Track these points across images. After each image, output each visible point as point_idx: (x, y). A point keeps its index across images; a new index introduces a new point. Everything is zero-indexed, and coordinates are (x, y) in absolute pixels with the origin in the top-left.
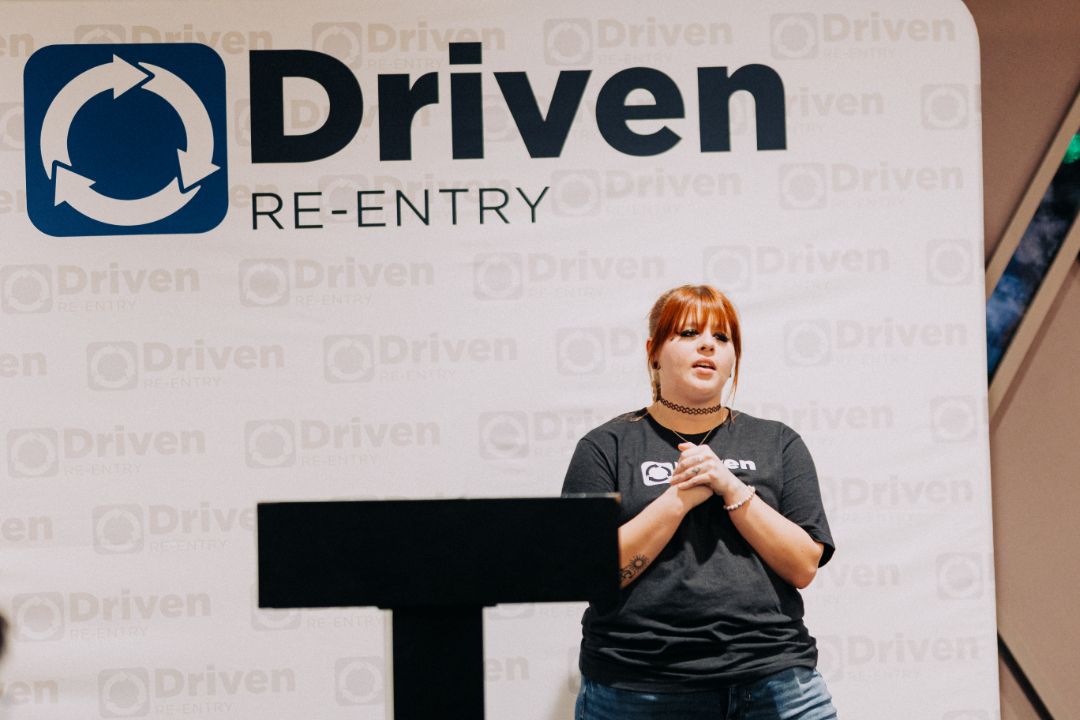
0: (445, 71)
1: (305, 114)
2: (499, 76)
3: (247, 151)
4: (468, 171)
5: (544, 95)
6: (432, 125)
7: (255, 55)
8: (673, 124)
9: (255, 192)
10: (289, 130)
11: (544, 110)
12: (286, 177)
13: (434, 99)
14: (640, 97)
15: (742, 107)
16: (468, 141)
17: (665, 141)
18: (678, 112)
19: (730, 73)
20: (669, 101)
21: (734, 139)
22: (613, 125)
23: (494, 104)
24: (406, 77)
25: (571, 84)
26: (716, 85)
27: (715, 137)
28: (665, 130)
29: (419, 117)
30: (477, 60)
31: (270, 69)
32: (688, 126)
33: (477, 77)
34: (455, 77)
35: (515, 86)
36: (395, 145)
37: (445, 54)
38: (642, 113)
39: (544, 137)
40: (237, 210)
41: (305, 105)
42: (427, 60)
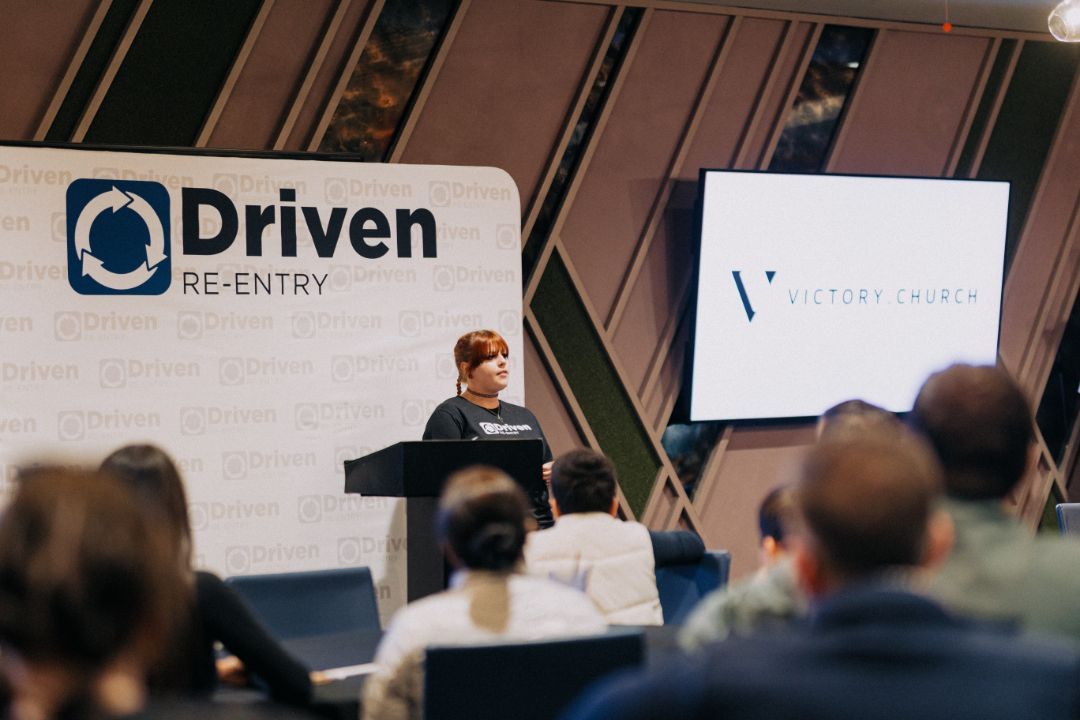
0: (278, 205)
1: (210, 227)
2: (303, 208)
3: (181, 247)
4: (289, 264)
5: (325, 221)
6: (272, 235)
7: (184, 190)
8: (385, 241)
9: (185, 272)
10: (202, 236)
11: (325, 228)
12: (201, 263)
13: (273, 221)
14: (370, 225)
16: (289, 246)
17: (381, 250)
18: (387, 234)
19: (411, 213)
20: (383, 230)
21: (414, 251)
22: (357, 239)
23: (301, 226)
24: (259, 207)
25: (338, 214)
26: (405, 218)
27: (404, 250)
28: (382, 244)
29: (265, 231)
30: (294, 199)
31: (194, 198)
32: (391, 242)
33: (293, 209)
34: (282, 208)
35: (311, 214)
36: (254, 248)
37: (278, 195)
38: (371, 234)
39: (326, 246)
40: (176, 282)
41: (210, 222)
42: (269, 198)
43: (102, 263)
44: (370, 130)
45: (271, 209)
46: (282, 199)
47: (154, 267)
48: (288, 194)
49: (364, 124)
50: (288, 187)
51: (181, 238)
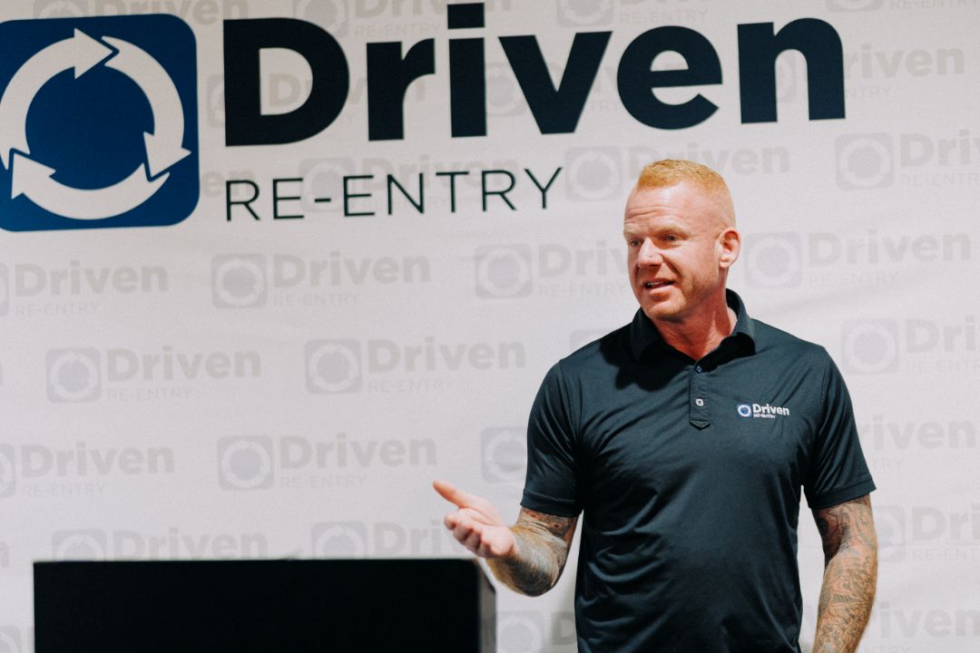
0: (443, 37)
1: (285, 90)
2: (502, 39)
3: (221, 133)
4: (469, 152)
5: (556, 61)
6: (428, 99)
7: (230, 26)
8: (708, 92)
9: (229, 179)
10: (267, 108)
11: (556, 78)
12: (264, 160)
13: (430, 69)
14: (669, 61)
15: (791, 70)
17: (700, 111)
18: (715, 77)
19: (776, 30)
20: (703, 65)
21: (782, 106)
22: (637, 93)
23: (498, 69)
24: (397, 46)
25: (588, 48)
27: (759, 105)
28: (699, 98)
29: (413, 90)
30: (479, 22)
31: (247, 40)
32: (726, 94)
33: (479, 43)
34: (454, 45)
35: (523, 52)
36: (386, 123)
37: (443, 17)
38: (671, 79)
40: (210, 200)
41: (285, 81)
45: (425, 49)
46: (453, 23)
48: (466, 14)
51: (220, 115)
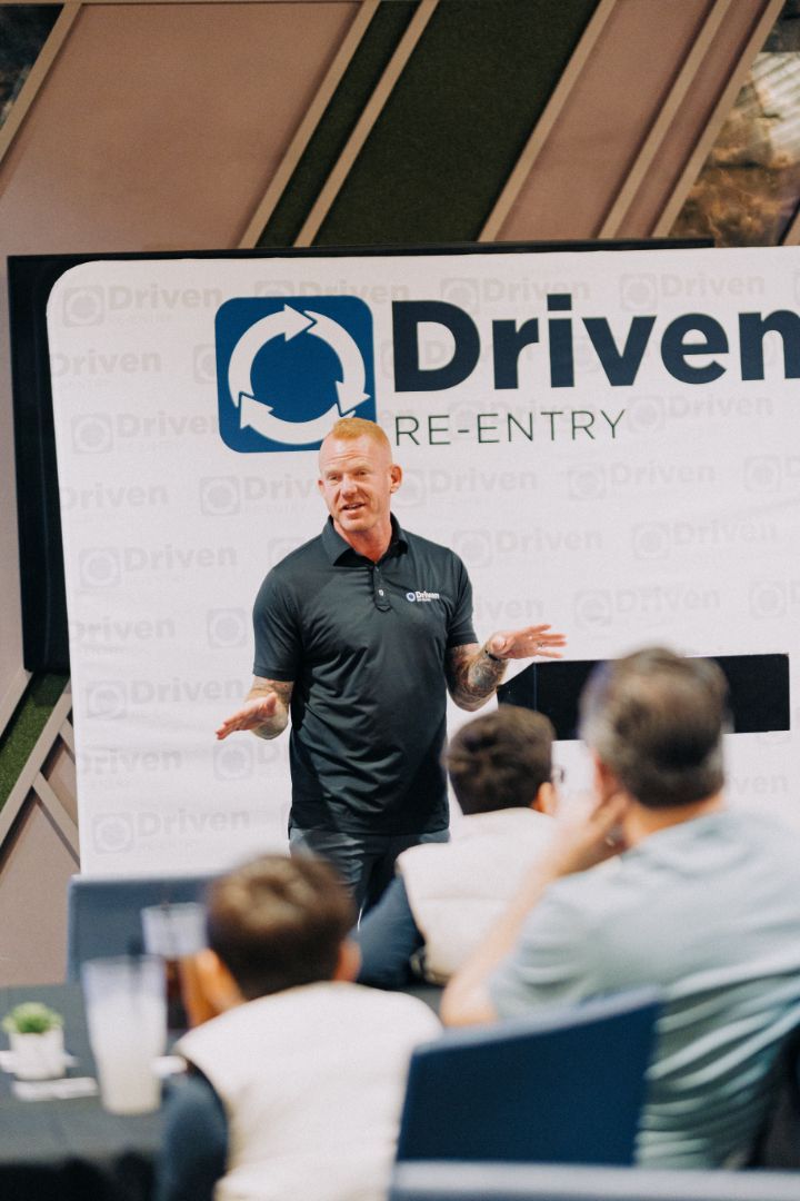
0: (545, 317)
1: (436, 352)
2: (584, 319)
3: (392, 382)
4: (563, 397)
5: (620, 336)
6: (534, 360)
7: (396, 305)
8: (719, 358)
10: (424, 365)
11: (621, 347)
12: (422, 402)
13: (535, 339)
14: (694, 337)
15: (773, 344)
16: (562, 374)
17: (714, 372)
18: (724, 348)
19: (763, 317)
20: (717, 342)
21: (767, 370)
22: (674, 359)
23: (582, 341)
24: (512, 323)
25: (642, 327)
26: (752, 327)
27: (753, 368)
28: (714, 363)
29: (524, 354)
30: (568, 307)
31: (408, 316)
32: (731, 360)
33: (568, 322)
34: (553, 324)
35: (598, 329)
36: (506, 377)
37: (544, 304)
38: (696, 349)
39: (621, 369)
41: (435, 346)
42: (528, 307)
43: (271, 409)
44: (757, 200)
45: (532, 326)
47: (348, 412)
48: (559, 302)
49: (744, 193)
50: (561, 291)
51: (391, 370)
